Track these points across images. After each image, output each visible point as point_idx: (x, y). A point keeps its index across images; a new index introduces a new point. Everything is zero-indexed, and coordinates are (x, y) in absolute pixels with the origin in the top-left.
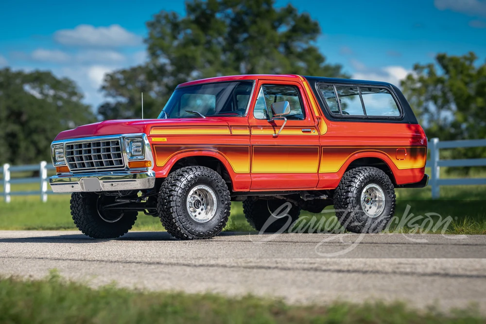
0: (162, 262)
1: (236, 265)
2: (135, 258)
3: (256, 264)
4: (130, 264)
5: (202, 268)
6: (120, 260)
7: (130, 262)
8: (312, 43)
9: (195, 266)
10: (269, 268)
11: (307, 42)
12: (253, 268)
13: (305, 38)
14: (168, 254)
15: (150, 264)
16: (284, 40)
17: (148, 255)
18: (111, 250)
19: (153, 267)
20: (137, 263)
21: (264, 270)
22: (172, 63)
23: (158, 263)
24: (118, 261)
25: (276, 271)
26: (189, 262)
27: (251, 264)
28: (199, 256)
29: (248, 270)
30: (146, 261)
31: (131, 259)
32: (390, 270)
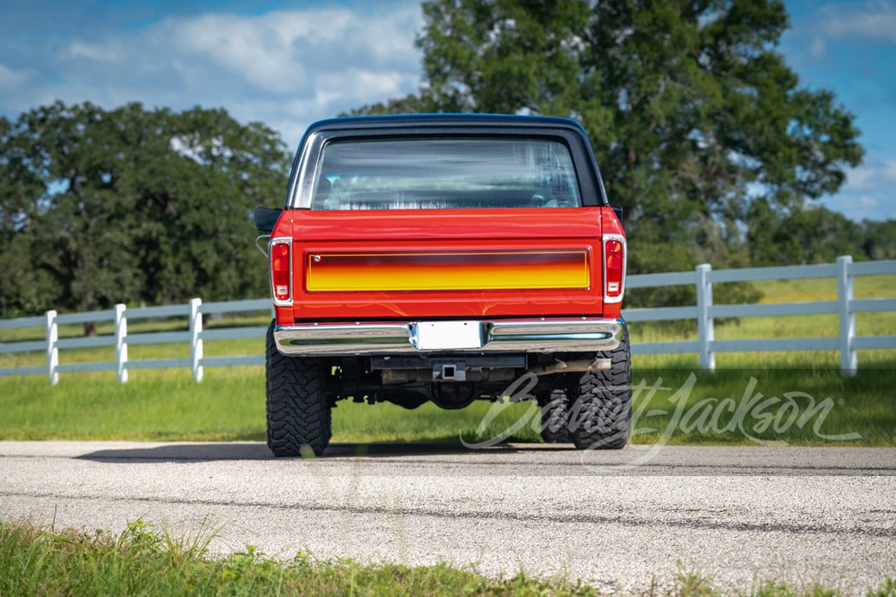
0: (387, 508)
1: (536, 513)
2: (334, 498)
3: (578, 512)
4: (320, 511)
5: (464, 520)
6: (303, 504)
7: (322, 508)
8: (768, 46)
9: (453, 516)
10: (603, 520)
11: (757, 45)
12: (568, 519)
13: (755, 36)
14: (404, 490)
15: (362, 511)
16: (709, 40)
17: (363, 493)
18: (292, 481)
19: (365, 516)
20: (336, 510)
21: (590, 525)
22: (474, 92)
23: (378, 510)
24: (297, 506)
25: (613, 526)
26: (443, 507)
27: (567, 512)
28: (467, 494)
29: (558, 524)
30: (356, 504)
31: (326, 502)
32: (851, 525)
